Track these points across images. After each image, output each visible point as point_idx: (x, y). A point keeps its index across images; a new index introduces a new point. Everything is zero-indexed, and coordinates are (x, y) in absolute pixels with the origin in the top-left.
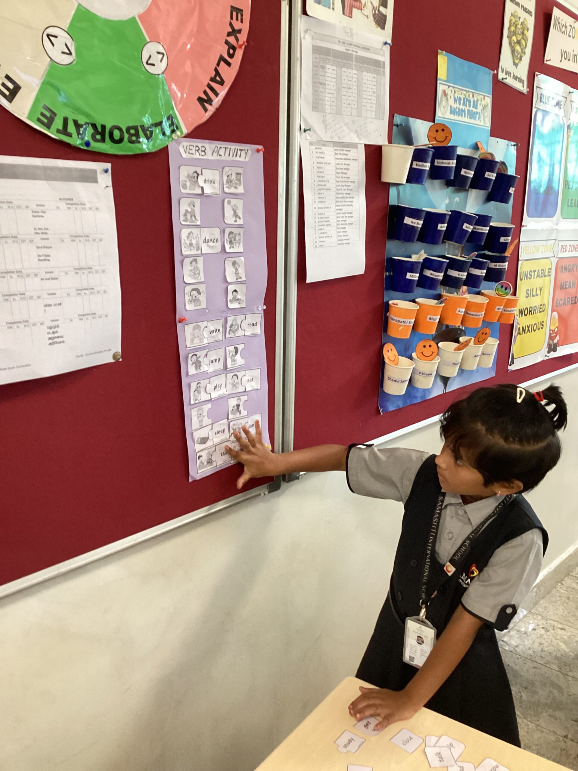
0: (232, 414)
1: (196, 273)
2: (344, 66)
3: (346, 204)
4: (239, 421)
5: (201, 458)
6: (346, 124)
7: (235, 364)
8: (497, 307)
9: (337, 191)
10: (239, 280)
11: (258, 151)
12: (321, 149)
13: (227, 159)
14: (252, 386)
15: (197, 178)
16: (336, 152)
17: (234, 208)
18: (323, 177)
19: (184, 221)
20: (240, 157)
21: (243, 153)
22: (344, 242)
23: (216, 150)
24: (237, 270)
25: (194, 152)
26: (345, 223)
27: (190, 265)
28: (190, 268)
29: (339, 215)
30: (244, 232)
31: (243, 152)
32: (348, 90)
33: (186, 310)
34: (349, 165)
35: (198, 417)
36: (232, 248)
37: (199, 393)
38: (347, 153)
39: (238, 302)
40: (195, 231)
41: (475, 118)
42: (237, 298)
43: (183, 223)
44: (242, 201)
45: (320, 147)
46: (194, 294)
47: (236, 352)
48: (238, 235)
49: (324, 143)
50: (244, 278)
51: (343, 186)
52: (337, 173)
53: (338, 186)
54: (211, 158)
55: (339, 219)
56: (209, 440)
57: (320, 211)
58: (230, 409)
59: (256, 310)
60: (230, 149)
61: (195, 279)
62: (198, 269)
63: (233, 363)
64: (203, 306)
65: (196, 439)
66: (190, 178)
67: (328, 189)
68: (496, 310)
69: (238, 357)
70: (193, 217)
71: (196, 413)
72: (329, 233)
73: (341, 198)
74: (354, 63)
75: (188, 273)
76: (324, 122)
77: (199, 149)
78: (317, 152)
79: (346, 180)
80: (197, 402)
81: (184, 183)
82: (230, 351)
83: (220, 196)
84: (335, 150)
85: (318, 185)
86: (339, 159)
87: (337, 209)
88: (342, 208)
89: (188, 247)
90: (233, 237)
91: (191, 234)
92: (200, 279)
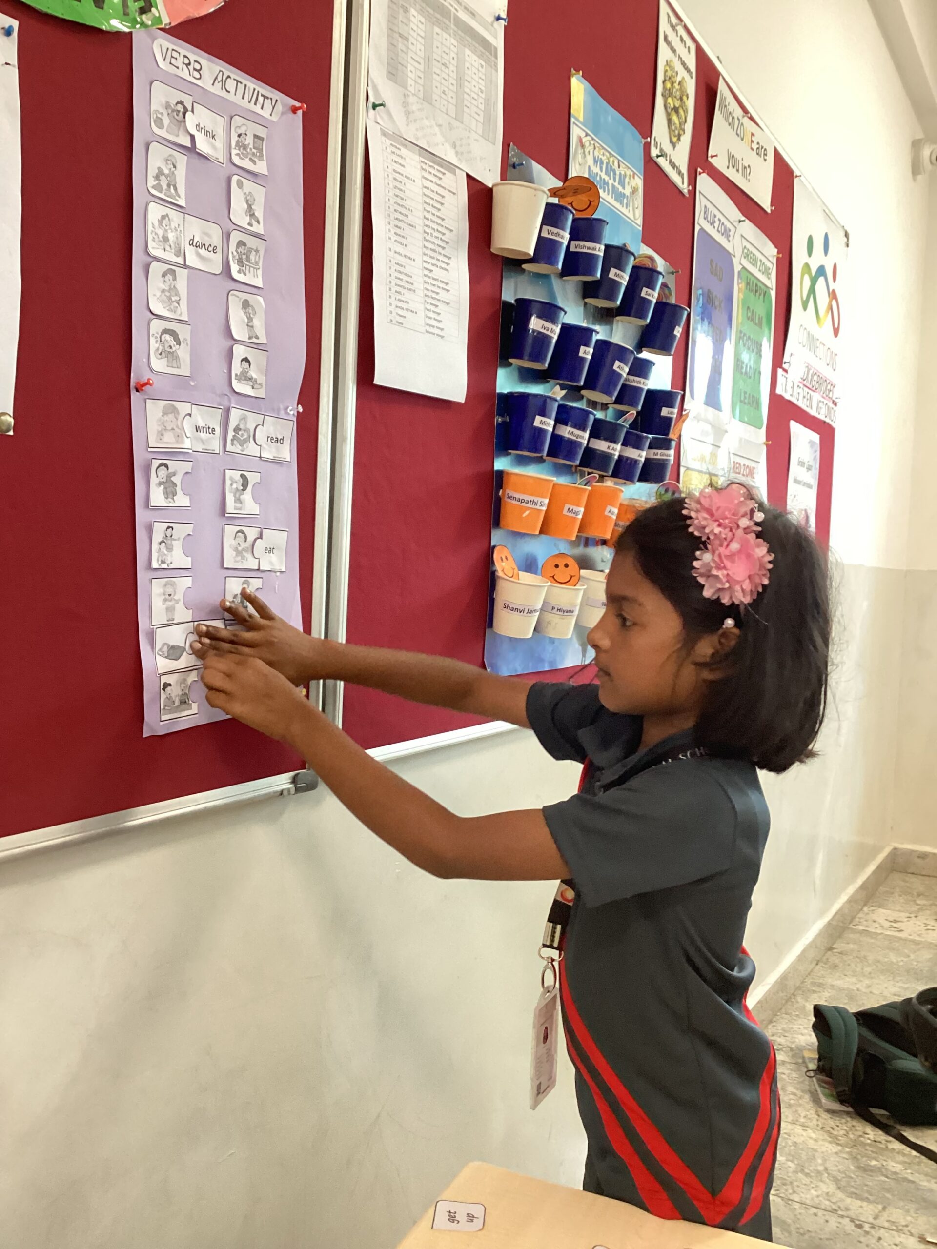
1: (173, 299)
2: (438, 23)
3: (439, 264)
5: (169, 689)
6: (440, 126)
10: (254, 340)
11: (294, 110)
13: (239, 103)
14: (271, 563)
15: (184, 114)
16: (424, 166)
17: (248, 198)
18: (403, 199)
19: (154, 187)
20: (262, 108)
21: (268, 104)
22: (435, 331)
23: (219, 78)
24: (250, 319)
25: (179, 63)
26: (438, 297)
27: (162, 279)
28: (163, 286)
29: (427, 279)
31: (268, 102)
32: (443, 68)
33: (151, 369)
34: (443, 197)
35: (164, 600)
36: (242, 274)
37: (170, 549)
38: (440, 175)
39: (251, 383)
41: (621, 203)
42: (249, 376)
43: (153, 191)
46: (167, 341)
47: (245, 485)
48: (254, 253)
50: (263, 340)
51: (434, 229)
52: (426, 203)
53: (428, 225)
55: (427, 286)
56: (185, 653)
57: (398, 259)
59: (282, 412)
60: (246, 86)
61: (170, 310)
62: (177, 294)
63: (238, 505)
64: (185, 370)
65: (158, 646)
66: (170, 111)
67: (410, 225)
69: (247, 496)
70: (172, 187)
71: (160, 590)
72: (411, 306)
73: (431, 249)
74: (452, 26)
75: (158, 294)
76: (405, 105)
77: (189, 63)
78: (393, 153)
79: (439, 221)
80: (164, 566)
81: (159, 116)
82: (233, 482)
83: (224, 166)
84: (421, 162)
85: (395, 211)
86: (427, 179)
87: (424, 268)
88: (432, 269)
89: (161, 241)
90: (244, 254)
91: (167, 218)
92: (180, 315)
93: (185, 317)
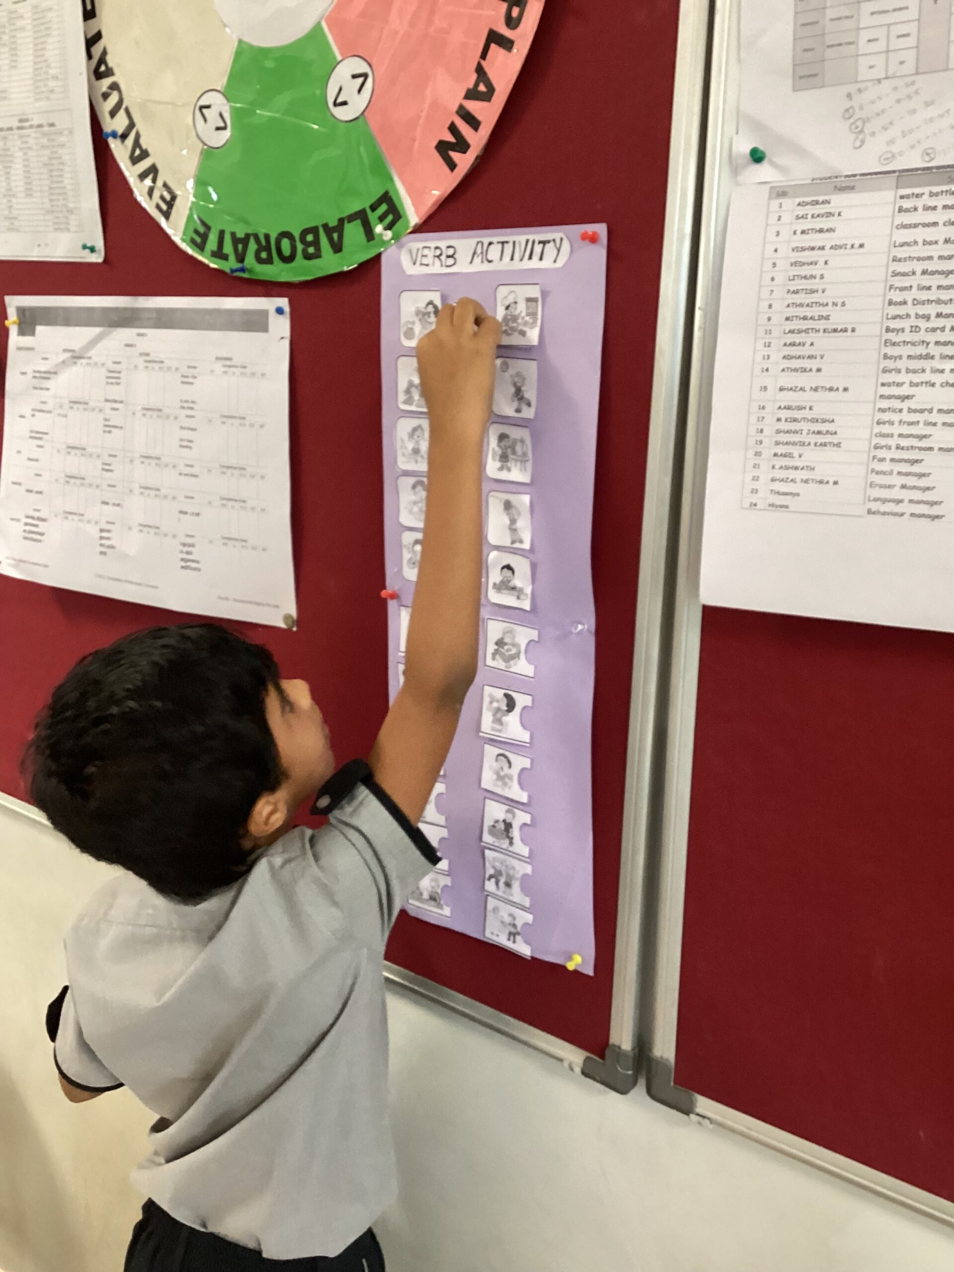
9: (890, 335)
10: (517, 545)
12: (824, 202)
15: (435, 313)
16: (909, 204)
17: (516, 379)
19: (405, 402)
20: (541, 259)
21: (550, 249)
23: (479, 251)
24: (513, 521)
25: (430, 260)
27: (412, 491)
28: (413, 498)
30: (535, 439)
31: (550, 247)
36: (505, 471)
39: (516, 593)
42: (511, 584)
43: (403, 407)
44: (535, 363)
45: (821, 198)
47: (510, 707)
48: (520, 444)
49: (847, 184)
50: (527, 545)
51: (927, 317)
53: (898, 318)
54: (469, 269)
55: (886, 429)
57: (789, 398)
58: (487, 821)
60: (514, 243)
66: (421, 316)
67: (835, 331)
69: (513, 720)
72: (822, 473)
73: (911, 357)
75: (410, 506)
77: (441, 255)
78: (798, 218)
79: (950, 295)
81: (410, 326)
82: (493, 698)
84: (902, 197)
85: (787, 319)
86: (916, 226)
87: (882, 396)
88: (911, 394)
89: (411, 454)
90: (509, 447)
91: (419, 429)
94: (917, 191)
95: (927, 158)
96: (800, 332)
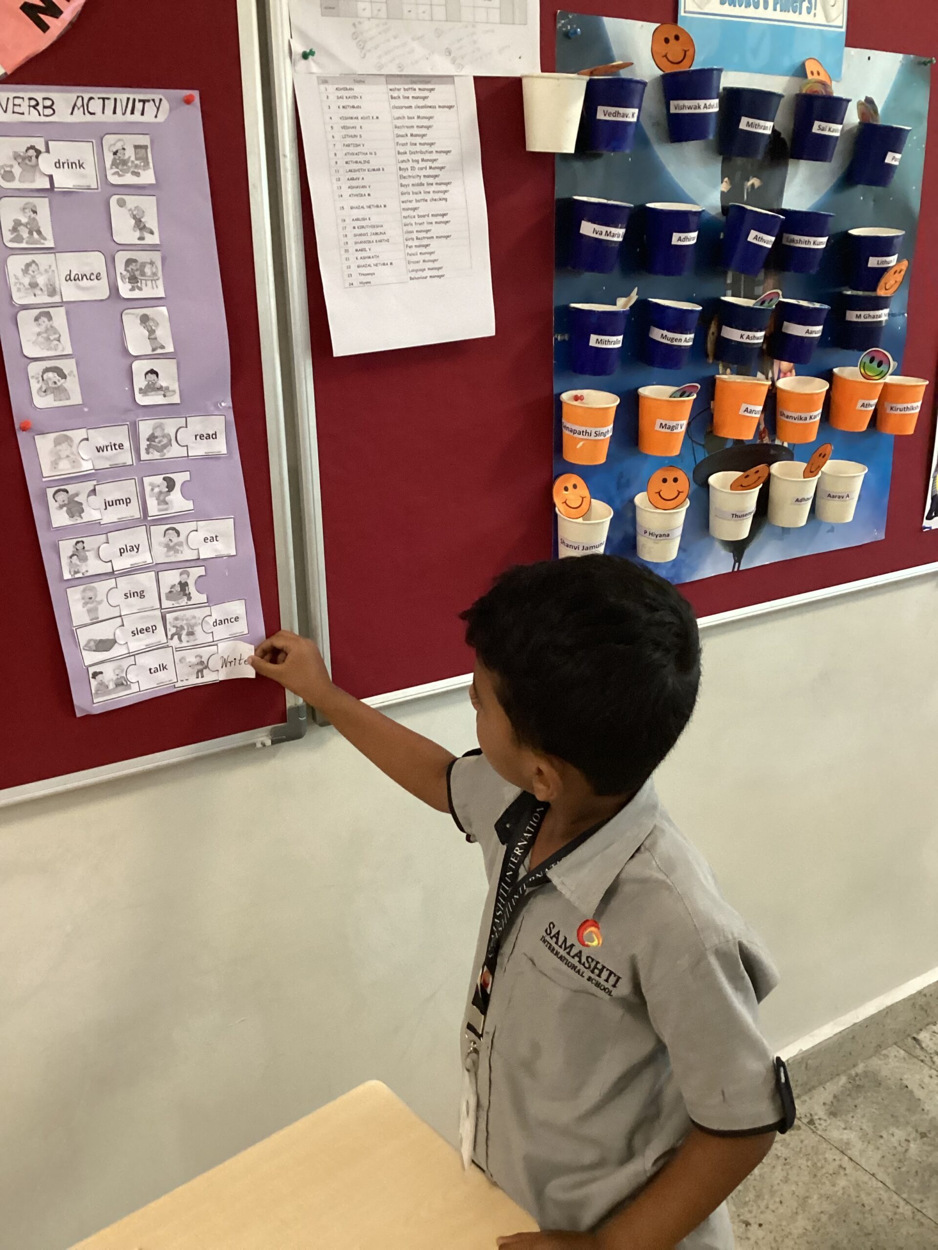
0: (168, 598)
3: (428, 197)
4: (189, 613)
5: (99, 677)
6: (420, 38)
7: (166, 509)
8: (860, 403)
9: (401, 173)
10: (159, 351)
11: (188, 101)
12: (351, 89)
13: (111, 120)
14: (216, 550)
15: (37, 157)
16: (395, 94)
17: (135, 213)
18: (358, 145)
19: (12, 241)
20: (142, 114)
21: (150, 107)
22: (428, 273)
23: (79, 103)
24: (152, 332)
25: (24, 108)
26: (429, 235)
27: (35, 324)
28: (37, 330)
29: (408, 221)
30: (164, 260)
31: (150, 105)
33: (35, 408)
34: (431, 118)
35: (85, 604)
36: (137, 291)
37: (84, 559)
38: (426, 94)
39: (163, 393)
40: (44, 260)
41: (797, 10)
42: (157, 386)
44: (154, 198)
45: (348, 87)
46: (50, 379)
47: (171, 487)
48: (148, 265)
49: (360, 80)
50: (170, 349)
51: (417, 161)
52: (398, 136)
53: (403, 161)
54: (70, 119)
55: (410, 228)
56: (116, 644)
57: (356, 213)
58: (164, 590)
59: (212, 408)
60: (115, 100)
61: (49, 350)
62: (56, 331)
63: (164, 507)
64: (76, 398)
65: (82, 643)
66: (20, 161)
67: (374, 170)
68: (859, 407)
69: (176, 495)
70: (35, 233)
71: (78, 596)
72: (383, 259)
73: (413, 185)
75: (34, 338)
76: (355, 36)
77: (37, 104)
78: (338, 98)
79: (426, 148)
80: (80, 575)
81: (8, 169)
82: (153, 486)
83: (99, 190)
84: (391, 90)
85: (347, 163)
86: (401, 107)
87: (404, 209)
88: (417, 206)
89: (28, 289)
90: (137, 270)
91: (34, 265)
92: (63, 350)
93: (69, 351)
94: (398, 87)
95: (400, 69)
96: (355, 171)
